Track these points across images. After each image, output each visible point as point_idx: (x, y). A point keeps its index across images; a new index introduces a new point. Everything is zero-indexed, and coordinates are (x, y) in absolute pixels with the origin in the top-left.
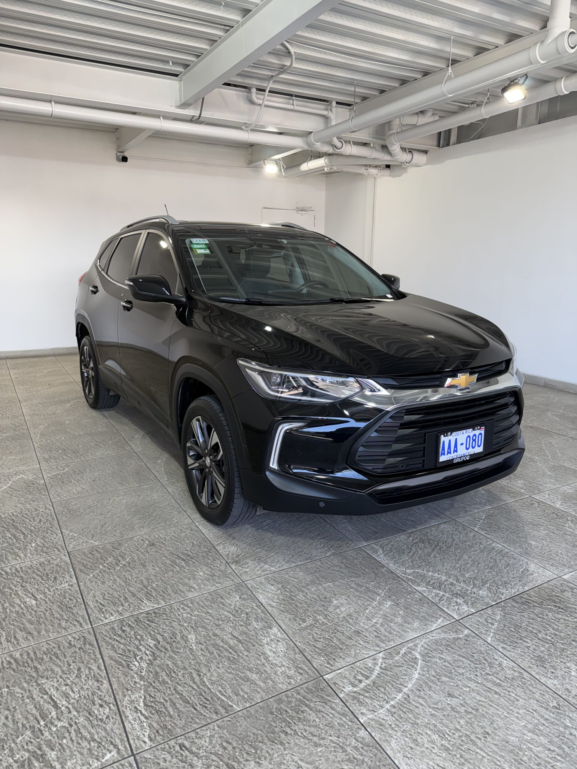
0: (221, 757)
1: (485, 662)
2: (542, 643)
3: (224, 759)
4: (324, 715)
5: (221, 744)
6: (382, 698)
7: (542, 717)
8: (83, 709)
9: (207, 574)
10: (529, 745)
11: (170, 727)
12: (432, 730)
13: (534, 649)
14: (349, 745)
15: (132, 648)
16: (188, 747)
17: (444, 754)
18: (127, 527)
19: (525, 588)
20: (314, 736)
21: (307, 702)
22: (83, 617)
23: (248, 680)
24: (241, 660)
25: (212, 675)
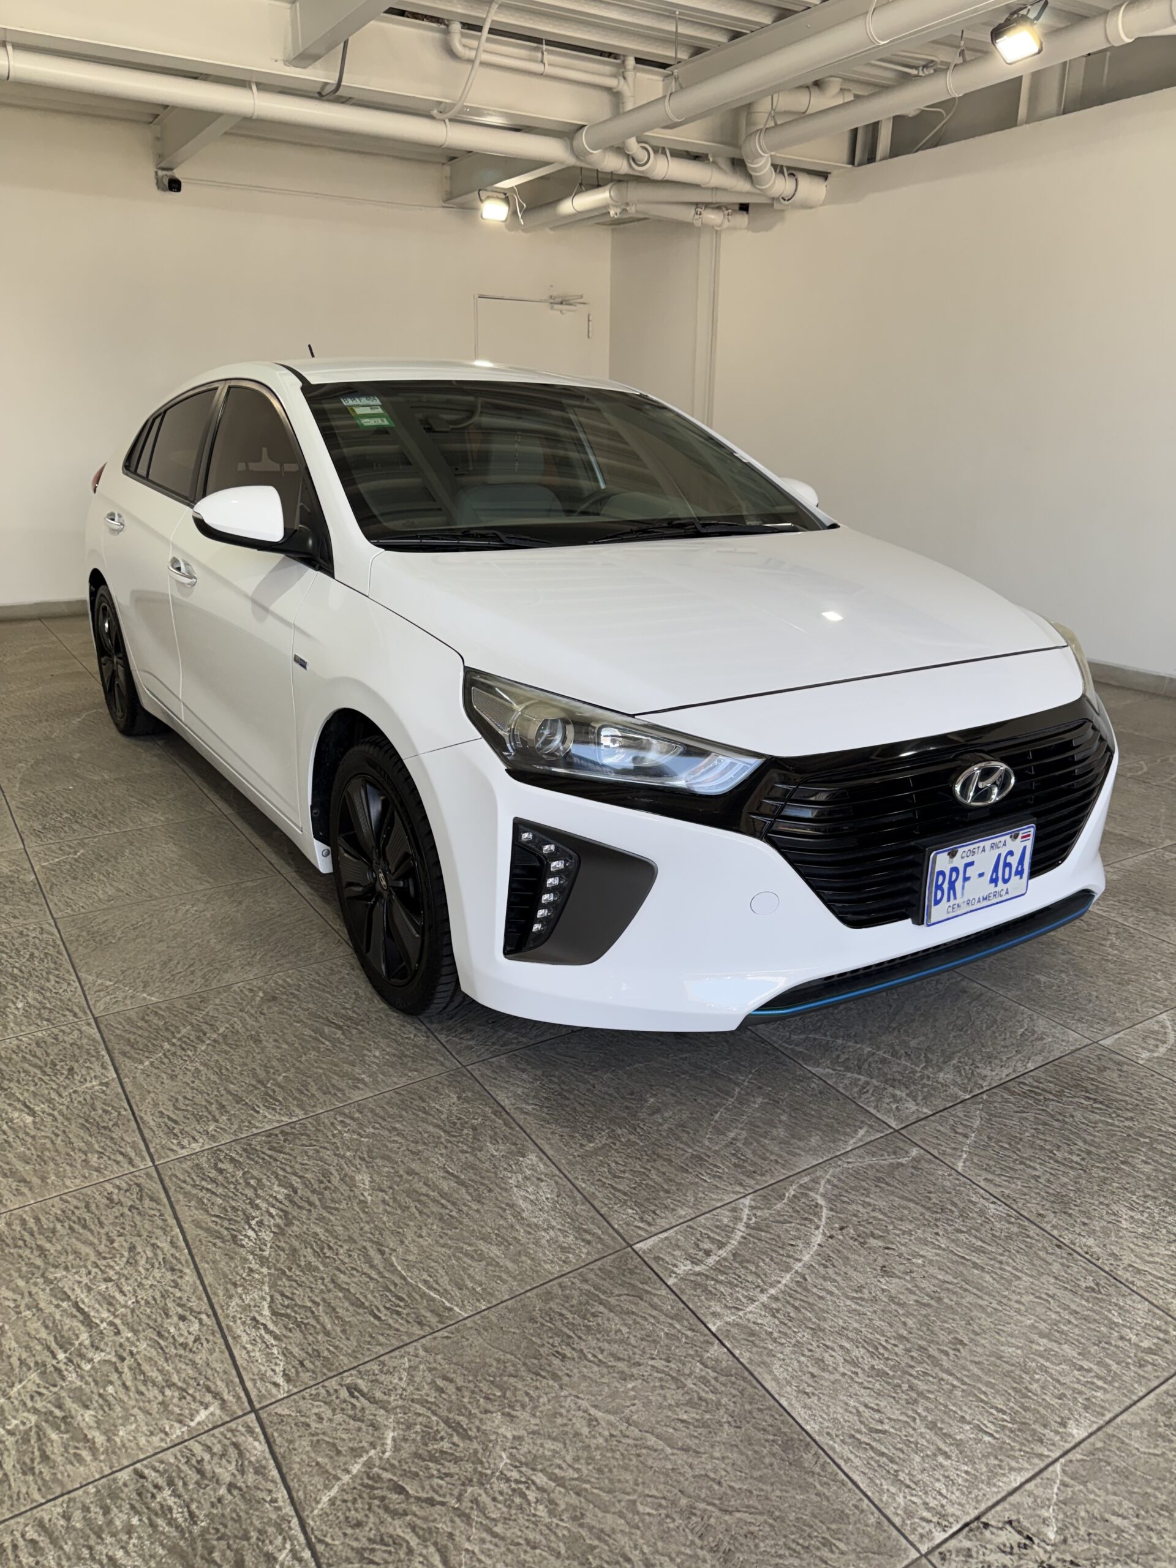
0: (434, 1408)
1: (953, 1208)
2: (1062, 1168)
3: (439, 1411)
4: (639, 1319)
5: (433, 1382)
6: (752, 1283)
7: (1066, 1308)
8: (144, 1326)
9: (388, 1054)
10: (1042, 1361)
11: (326, 1354)
12: (852, 1340)
13: (1049, 1181)
14: (689, 1375)
15: (240, 1204)
16: (365, 1390)
17: (877, 1385)
18: (217, 965)
19: (1029, 1065)
20: (619, 1359)
21: (603, 1297)
22: (134, 1146)
23: (481, 1257)
24: (466, 1221)
25: (408, 1251)
